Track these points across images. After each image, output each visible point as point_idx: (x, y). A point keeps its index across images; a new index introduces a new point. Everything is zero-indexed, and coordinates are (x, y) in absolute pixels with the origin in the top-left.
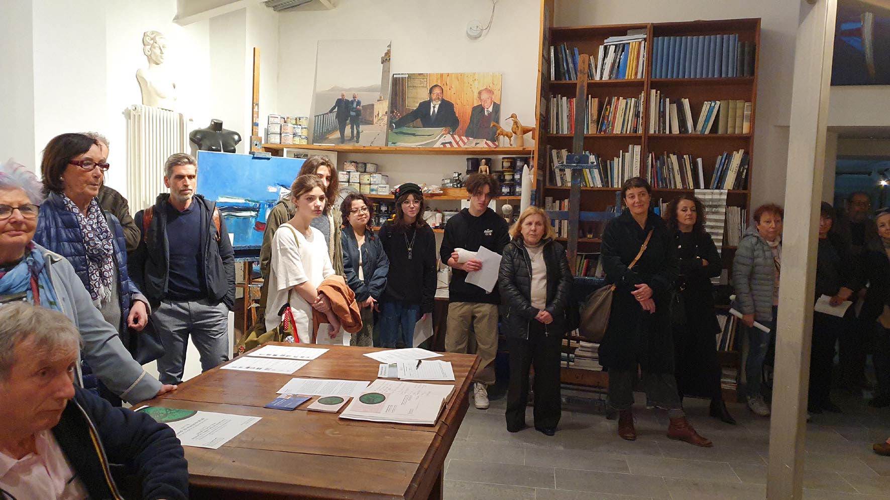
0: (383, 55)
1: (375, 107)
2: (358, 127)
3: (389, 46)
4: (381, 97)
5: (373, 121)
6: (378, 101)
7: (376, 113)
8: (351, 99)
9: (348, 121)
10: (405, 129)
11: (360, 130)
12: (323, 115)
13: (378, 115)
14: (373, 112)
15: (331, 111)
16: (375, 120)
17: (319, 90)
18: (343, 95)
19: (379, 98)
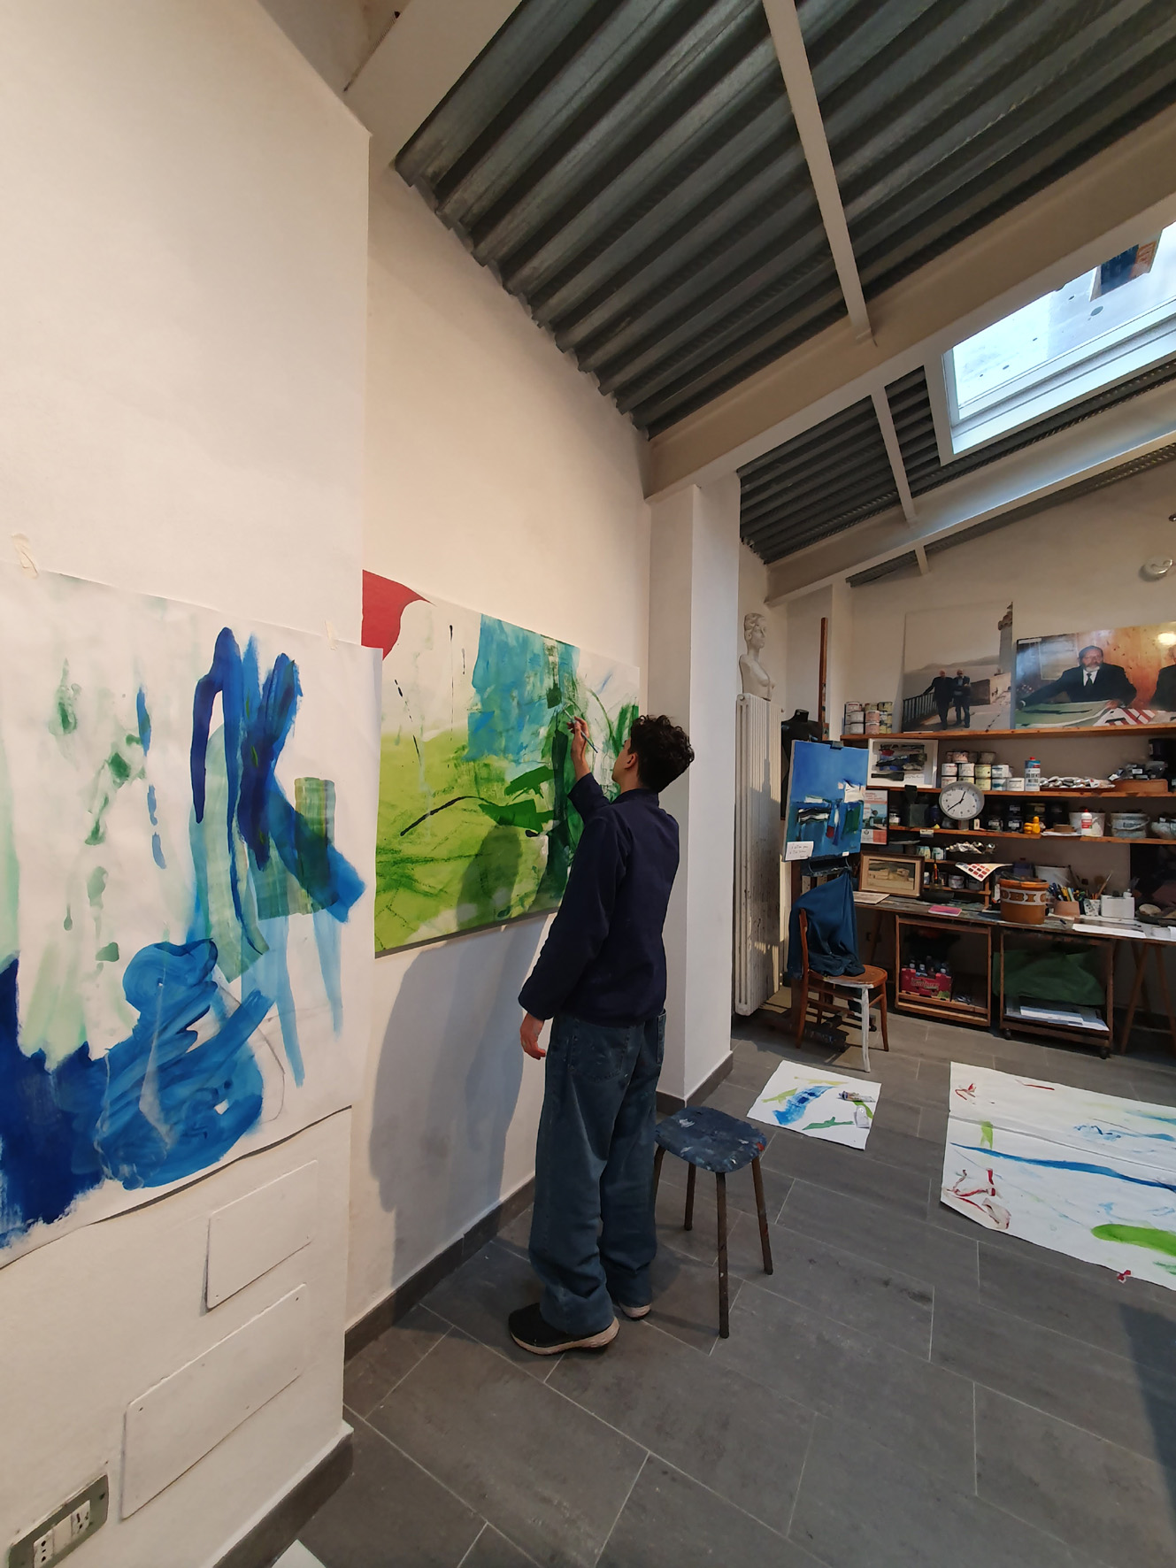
0: (1002, 619)
1: (991, 683)
2: (966, 709)
3: (1011, 607)
4: (999, 671)
5: (989, 700)
6: (996, 675)
7: (992, 690)
8: (954, 675)
9: (952, 703)
10: (1042, 707)
11: (970, 712)
12: (916, 698)
13: (997, 692)
14: (988, 690)
15: (926, 693)
16: (992, 699)
17: (909, 669)
18: (943, 673)
19: (996, 672)
